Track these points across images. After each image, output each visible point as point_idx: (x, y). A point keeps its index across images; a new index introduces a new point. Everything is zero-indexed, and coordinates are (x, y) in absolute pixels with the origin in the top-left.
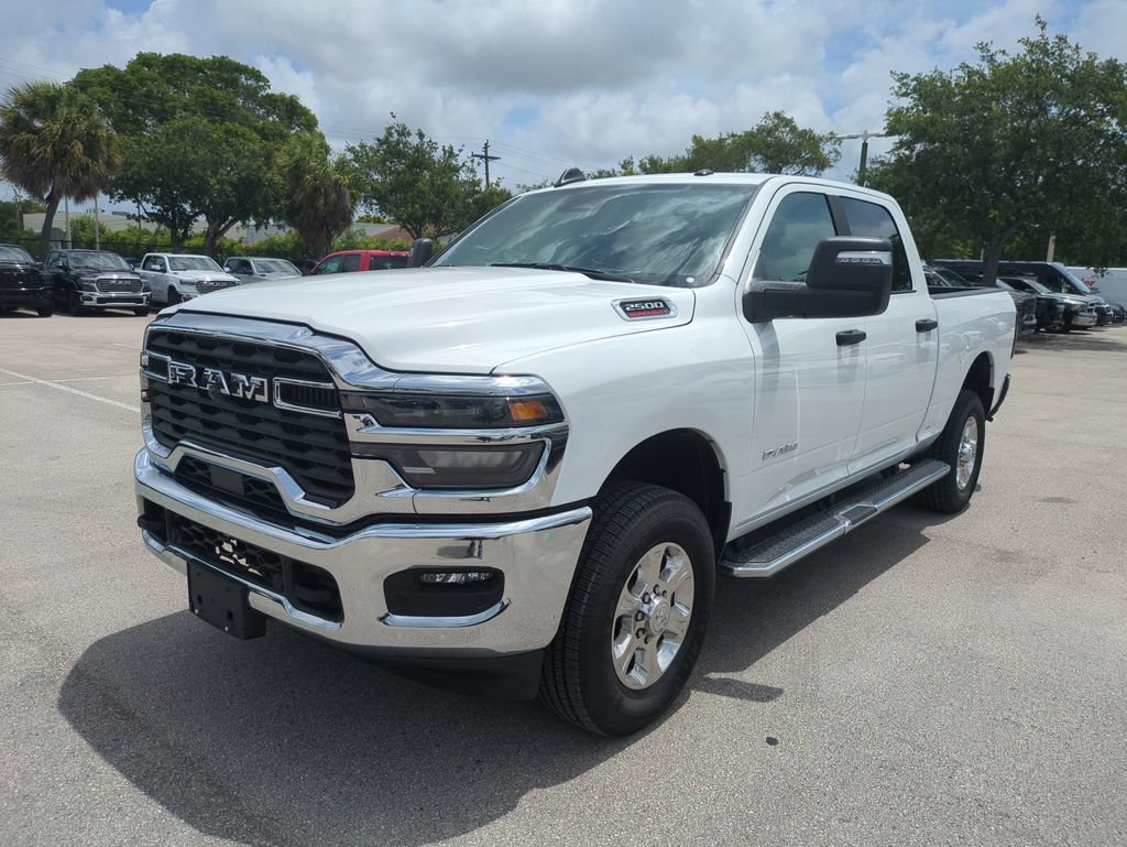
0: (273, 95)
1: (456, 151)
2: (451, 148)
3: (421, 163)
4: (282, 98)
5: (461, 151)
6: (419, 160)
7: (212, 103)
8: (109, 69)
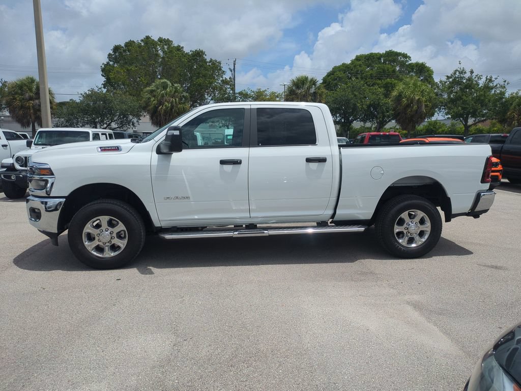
0: (412, 63)
1: (493, 79)
2: (491, 77)
3: (470, 86)
4: (417, 64)
5: (496, 79)
6: (470, 85)
7: (383, 72)
8: (344, 64)
